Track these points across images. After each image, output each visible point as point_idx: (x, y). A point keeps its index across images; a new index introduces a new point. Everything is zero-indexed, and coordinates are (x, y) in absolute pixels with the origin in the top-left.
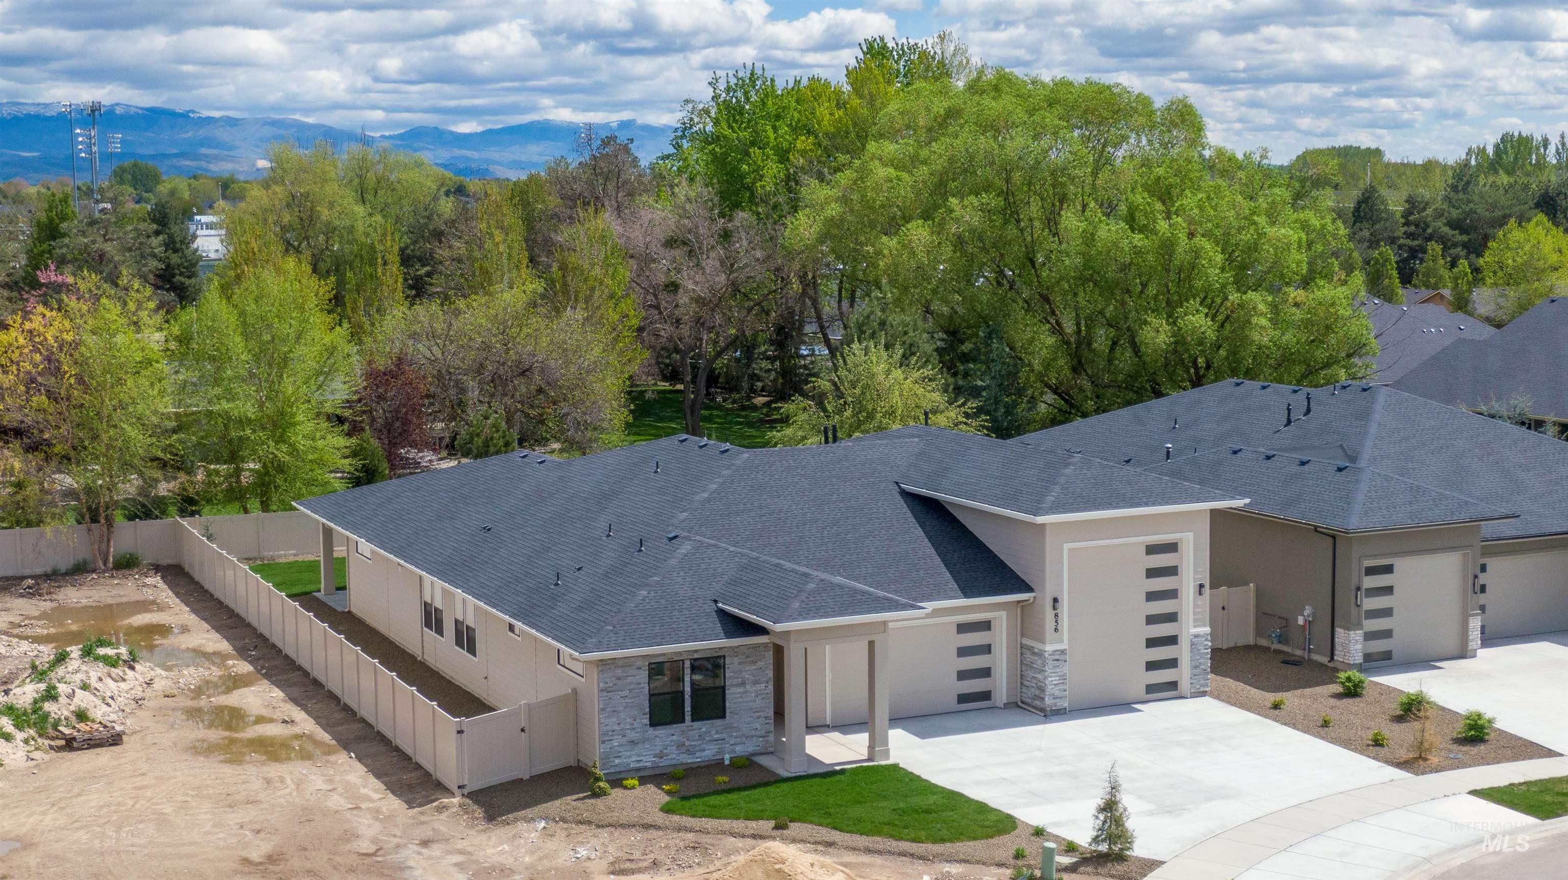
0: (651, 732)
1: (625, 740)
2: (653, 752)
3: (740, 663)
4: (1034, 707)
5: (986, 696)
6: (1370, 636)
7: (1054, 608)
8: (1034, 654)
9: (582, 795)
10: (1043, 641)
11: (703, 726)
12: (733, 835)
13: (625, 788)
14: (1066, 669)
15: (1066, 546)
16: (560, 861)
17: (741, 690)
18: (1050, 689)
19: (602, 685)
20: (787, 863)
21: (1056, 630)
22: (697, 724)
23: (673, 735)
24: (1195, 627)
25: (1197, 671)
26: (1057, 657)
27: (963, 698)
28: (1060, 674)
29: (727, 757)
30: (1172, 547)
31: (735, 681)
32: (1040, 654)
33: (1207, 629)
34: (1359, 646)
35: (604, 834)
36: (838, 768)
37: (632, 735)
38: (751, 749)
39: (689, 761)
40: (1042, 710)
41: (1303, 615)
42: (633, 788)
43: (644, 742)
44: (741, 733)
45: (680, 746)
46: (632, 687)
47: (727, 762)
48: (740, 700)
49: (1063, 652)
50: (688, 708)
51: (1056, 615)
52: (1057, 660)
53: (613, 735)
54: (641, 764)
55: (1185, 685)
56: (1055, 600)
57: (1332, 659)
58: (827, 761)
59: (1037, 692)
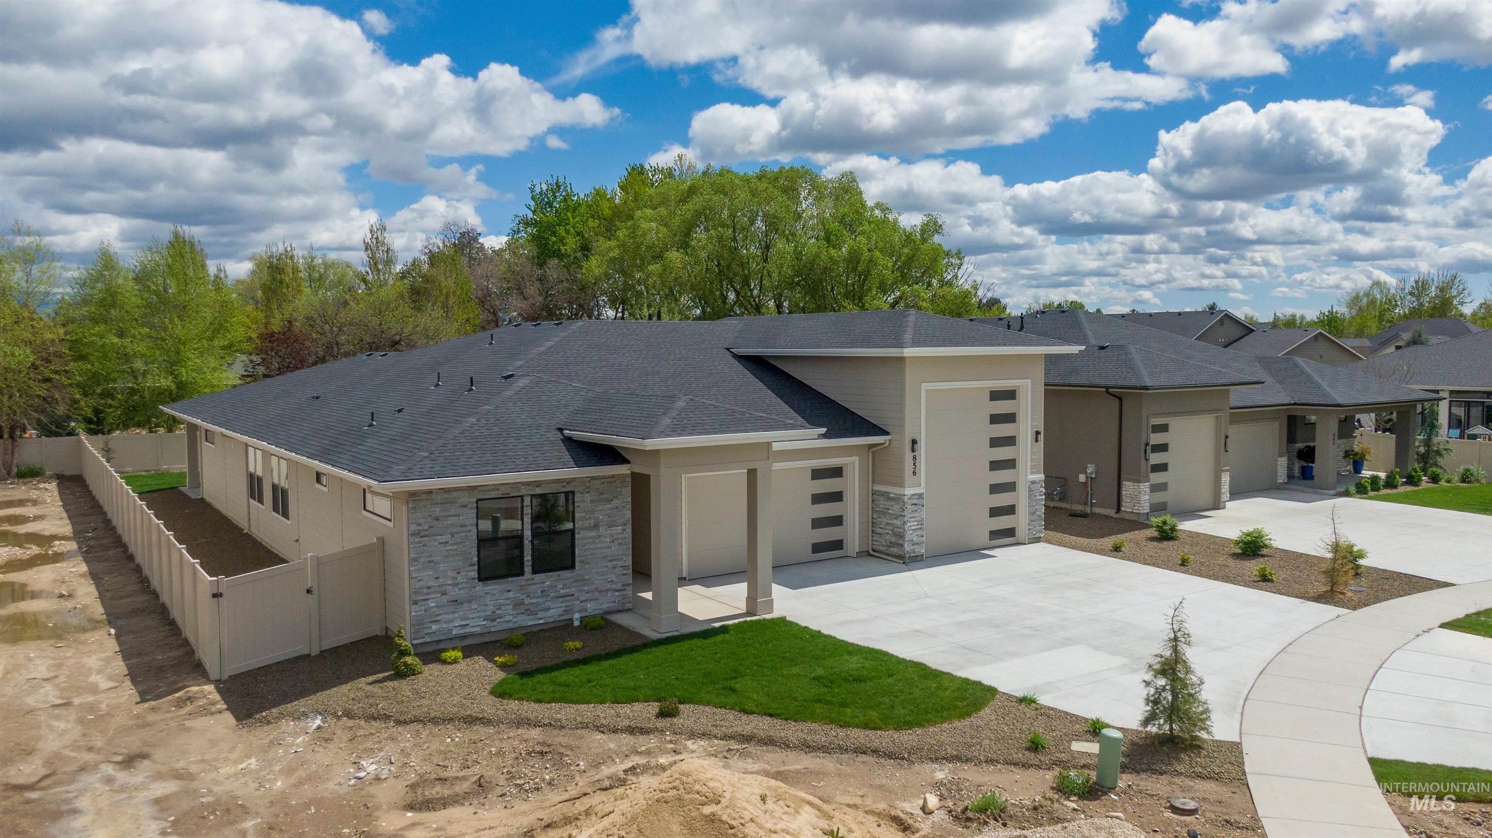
0: (481, 588)
1: (445, 599)
2: (483, 614)
3: (592, 501)
4: (888, 554)
5: (838, 545)
6: (1155, 488)
7: (913, 450)
8: (890, 499)
9: (381, 676)
10: (901, 485)
11: (547, 580)
12: (599, 729)
13: (444, 662)
14: (923, 513)
15: (925, 386)
16: (331, 785)
17: (593, 534)
18: (910, 535)
19: (413, 528)
20: (725, 803)
21: (914, 473)
22: (539, 577)
23: (509, 591)
24: (1032, 473)
25: (1034, 517)
26: (915, 501)
27: (817, 548)
28: (917, 519)
29: (577, 616)
30: (1010, 395)
31: (587, 523)
32: (899, 499)
33: (1042, 476)
34: (1147, 497)
35: (406, 735)
36: (717, 625)
37: (454, 593)
38: (605, 606)
39: (530, 623)
40: (900, 557)
41: (1086, 473)
42: (455, 661)
43: (470, 602)
44: (594, 587)
45: (518, 604)
46: (455, 530)
47: (576, 623)
48: (593, 546)
49: (920, 496)
50: (528, 557)
51: (915, 458)
52: (916, 504)
53: (429, 594)
54: (467, 630)
55: (1022, 532)
56: (914, 442)
57: (1119, 510)
58: (701, 617)
59: (893, 539)
